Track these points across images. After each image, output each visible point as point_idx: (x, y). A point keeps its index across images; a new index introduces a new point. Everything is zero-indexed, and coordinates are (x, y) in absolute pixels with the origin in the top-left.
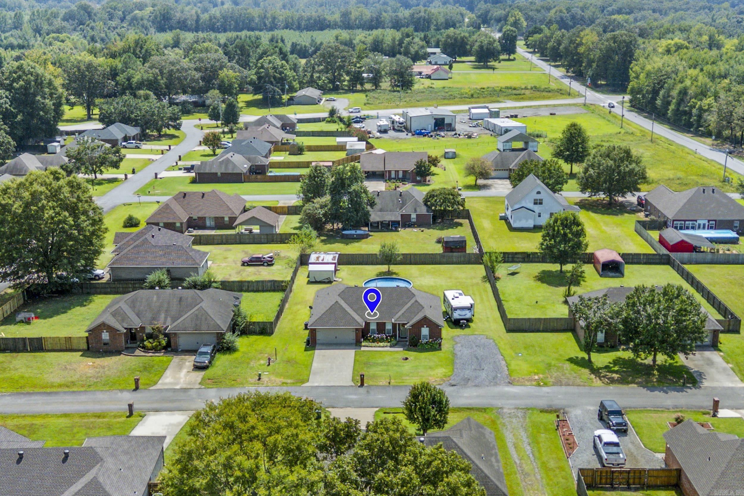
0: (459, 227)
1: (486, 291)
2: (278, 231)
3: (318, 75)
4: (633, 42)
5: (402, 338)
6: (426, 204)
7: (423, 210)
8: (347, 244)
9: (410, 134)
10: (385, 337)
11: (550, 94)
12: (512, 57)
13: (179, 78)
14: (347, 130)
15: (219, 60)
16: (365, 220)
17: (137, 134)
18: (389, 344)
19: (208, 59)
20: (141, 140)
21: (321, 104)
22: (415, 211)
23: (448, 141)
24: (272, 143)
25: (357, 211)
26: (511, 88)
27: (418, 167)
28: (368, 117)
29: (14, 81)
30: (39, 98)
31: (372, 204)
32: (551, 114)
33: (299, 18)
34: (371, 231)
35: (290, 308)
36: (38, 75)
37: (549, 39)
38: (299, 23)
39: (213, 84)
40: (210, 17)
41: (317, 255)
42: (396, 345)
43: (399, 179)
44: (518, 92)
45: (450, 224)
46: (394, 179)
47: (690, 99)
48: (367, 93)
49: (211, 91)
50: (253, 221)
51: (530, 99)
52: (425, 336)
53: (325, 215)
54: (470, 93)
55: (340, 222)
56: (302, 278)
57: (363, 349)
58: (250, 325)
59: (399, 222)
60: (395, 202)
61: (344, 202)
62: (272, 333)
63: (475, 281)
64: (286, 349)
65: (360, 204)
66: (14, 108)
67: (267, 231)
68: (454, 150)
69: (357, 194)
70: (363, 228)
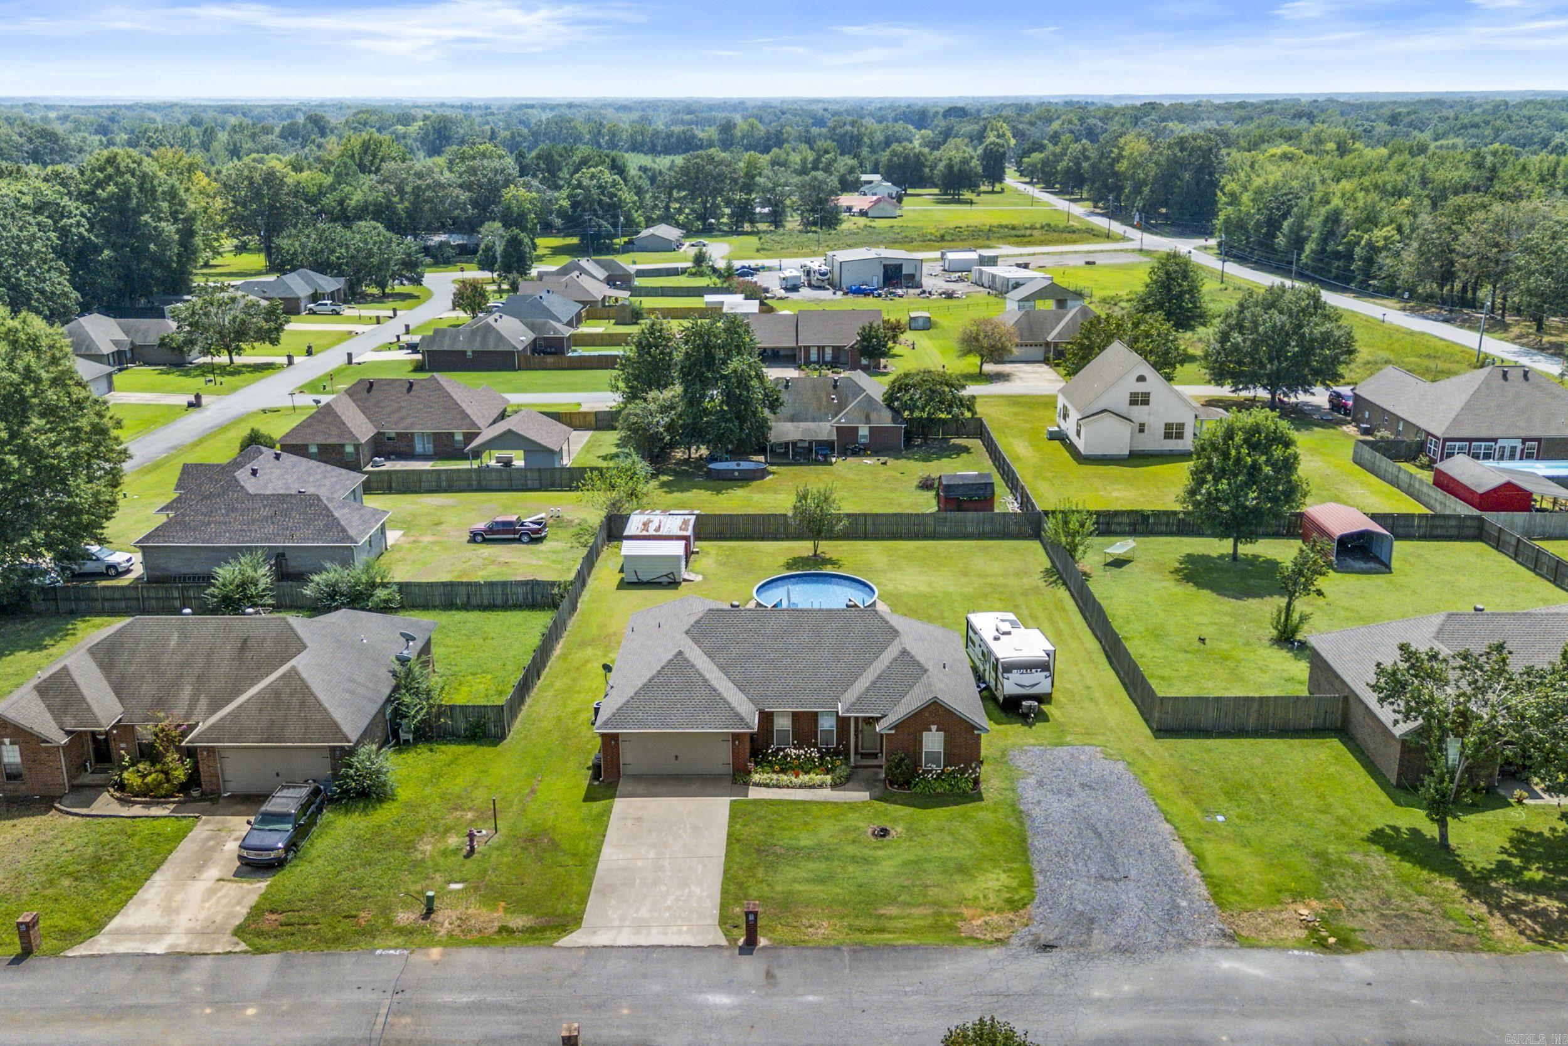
0: (964, 455)
1: (1063, 609)
2: (566, 462)
3: (677, 205)
4: (1214, 150)
5: (864, 756)
6: (889, 406)
7: (885, 419)
8: (719, 492)
9: (839, 293)
10: (816, 754)
11: (1075, 236)
12: (998, 187)
13: (429, 200)
14: (725, 285)
15: (503, 171)
16: (757, 439)
17: (339, 290)
18: (828, 778)
19: (484, 168)
20: (346, 302)
21: (681, 250)
22: (868, 419)
23: (912, 303)
24: (584, 303)
25: (741, 418)
26: (1007, 227)
27: (864, 339)
28: (763, 268)
29: (99, 184)
30: (146, 218)
31: (774, 404)
32: (1088, 263)
33: (653, 135)
34: (772, 464)
35: (564, 656)
36: (144, 176)
37: (1058, 158)
38: (652, 142)
39: (491, 213)
40: (513, 133)
41: (644, 518)
42: (848, 779)
43: (826, 363)
44: (1019, 233)
45: (943, 450)
46: (814, 362)
47: (1347, 230)
48: (761, 235)
49: (487, 225)
50: (510, 439)
51: (1042, 243)
52: (933, 757)
53: (669, 427)
54: (938, 234)
55: (703, 443)
56: (606, 574)
57: (754, 793)
58: (439, 716)
59: (833, 442)
60: (824, 403)
61: (712, 399)
62: (503, 737)
63: (1027, 582)
64: (533, 791)
65: (747, 402)
66: (97, 236)
67: (541, 462)
68: (926, 314)
69: (742, 380)
70: (755, 458)
